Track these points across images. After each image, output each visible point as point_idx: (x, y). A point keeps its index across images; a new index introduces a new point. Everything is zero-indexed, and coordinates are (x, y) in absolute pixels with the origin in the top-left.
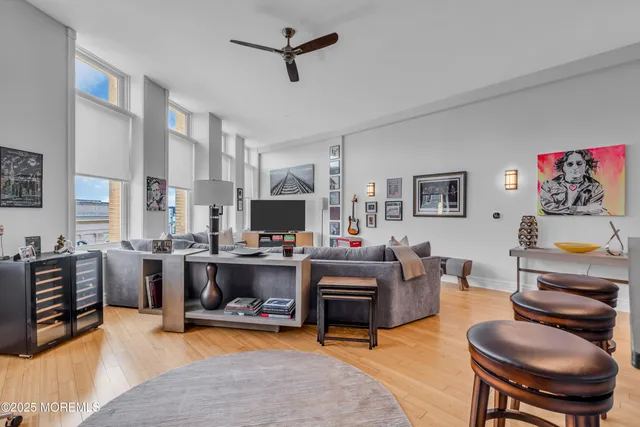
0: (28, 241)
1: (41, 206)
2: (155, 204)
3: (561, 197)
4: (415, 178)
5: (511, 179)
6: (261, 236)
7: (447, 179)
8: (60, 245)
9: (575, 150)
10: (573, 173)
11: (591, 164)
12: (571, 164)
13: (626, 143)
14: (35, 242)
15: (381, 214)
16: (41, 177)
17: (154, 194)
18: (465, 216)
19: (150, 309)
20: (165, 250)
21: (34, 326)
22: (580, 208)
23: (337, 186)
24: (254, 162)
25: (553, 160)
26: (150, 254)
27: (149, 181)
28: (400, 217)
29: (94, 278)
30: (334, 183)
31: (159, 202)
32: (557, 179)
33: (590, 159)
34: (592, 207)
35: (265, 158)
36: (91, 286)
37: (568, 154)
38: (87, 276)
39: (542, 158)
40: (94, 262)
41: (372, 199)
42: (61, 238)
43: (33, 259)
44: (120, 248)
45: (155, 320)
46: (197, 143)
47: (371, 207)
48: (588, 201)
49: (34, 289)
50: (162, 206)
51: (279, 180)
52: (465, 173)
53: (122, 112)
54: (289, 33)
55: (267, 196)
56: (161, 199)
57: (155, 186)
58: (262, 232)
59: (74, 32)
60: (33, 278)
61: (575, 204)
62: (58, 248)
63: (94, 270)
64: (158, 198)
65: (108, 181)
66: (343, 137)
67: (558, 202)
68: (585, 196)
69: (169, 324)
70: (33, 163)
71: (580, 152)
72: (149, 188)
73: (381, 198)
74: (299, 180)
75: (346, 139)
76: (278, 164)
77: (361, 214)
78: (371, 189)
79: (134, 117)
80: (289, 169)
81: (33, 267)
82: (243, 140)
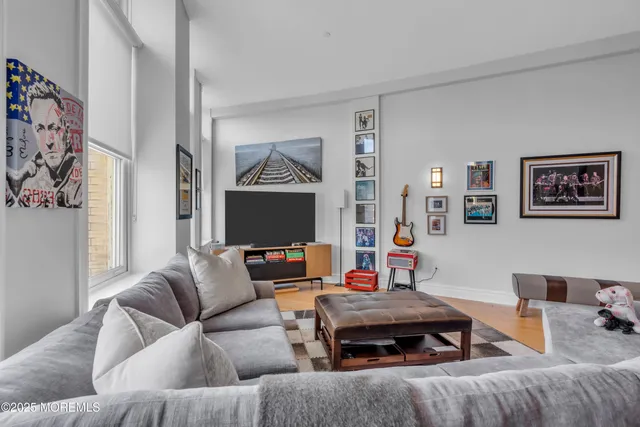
2: (42, 182)
4: (523, 160)
6: (247, 254)
15: (456, 215)
17: (41, 139)
18: (618, 217)
23: (369, 172)
28: (493, 219)
30: (364, 166)
31: (60, 174)
35: (224, 126)
41: (438, 192)
47: (438, 204)
50: (69, 190)
52: (619, 154)
56: (67, 165)
58: (248, 248)
64: (56, 160)
66: (380, 96)
73: (456, 187)
74: (294, 162)
75: (385, 101)
77: (418, 216)
80: (274, 145)
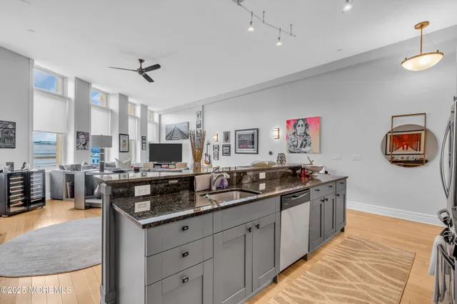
0: (7, 164)
1: (14, 148)
2: (82, 146)
3: (295, 143)
4: (236, 131)
5: (276, 133)
6: (155, 165)
7: (251, 132)
8: (24, 167)
9: (301, 118)
10: (300, 130)
11: (307, 126)
12: (299, 126)
13: (319, 116)
14: (12, 165)
15: (221, 152)
16: (15, 134)
17: (81, 140)
18: (257, 153)
19: (69, 199)
20: (77, 170)
21: (9, 207)
22: (303, 149)
24: (156, 120)
25: (292, 123)
26: (70, 172)
27: (78, 134)
28: (228, 154)
29: (41, 183)
31: (85, 145)
32: (294, 134)
33: (306, 122)
34: (307, 149)
35: (163, 117)
36: (39, 187)
37: (298, 120)
38: (37, 182)
39: (288, 122)
40: (41, 175)
41: (217, 143)
42: (25, 163)
43: (10, 172)
44: (58, 169)
45: (71, 204)
46: (112, 111)
47: (216, 148)
48: (305, 146)
49: (9, 186)
50: (86, 147)
51: (170, 131)
52: (258, 130)
53: (63, 97)
54: (141, 61)
55: (164, 141)
56: (86, 143)
57: (82, 136)
58: (156, 163)
59: (33, 61)
60: (9, 181)
61: (301, 147)
62: (23, 168)
63: (41, 179)
64: (84, 143)
65: (56, 134)
66: (203, 106)
67: (294, 146)
68: (304, 142)
69: (77, 207)
70: (10, 126)
71: (302, 120)
72: (78, 137)
73: (221, 142)
74: (181, 132)
75: (206, 108)
76: (170, 121)
77: (211, 152)
78: (216, 138)
79: (70, 99)
80: (176, 124)
81: (9, 176)
82: (146, 107)
